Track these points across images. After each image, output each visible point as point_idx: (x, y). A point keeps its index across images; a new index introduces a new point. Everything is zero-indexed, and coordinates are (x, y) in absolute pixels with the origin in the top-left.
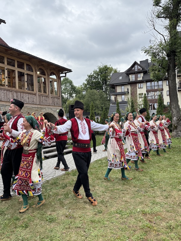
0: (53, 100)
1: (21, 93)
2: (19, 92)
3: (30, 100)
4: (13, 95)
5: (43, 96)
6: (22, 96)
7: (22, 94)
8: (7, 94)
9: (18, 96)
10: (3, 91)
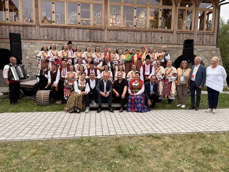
0: (201, 38)
1: (151, 32)
2: (149, 32)
3: (163, 39)
4: (141, 35)
5: (183, 34)
6: (153, 35)
7: (153, 33)
8: (134, 35)
9: (148, 36)
10: (129, 32)
